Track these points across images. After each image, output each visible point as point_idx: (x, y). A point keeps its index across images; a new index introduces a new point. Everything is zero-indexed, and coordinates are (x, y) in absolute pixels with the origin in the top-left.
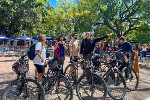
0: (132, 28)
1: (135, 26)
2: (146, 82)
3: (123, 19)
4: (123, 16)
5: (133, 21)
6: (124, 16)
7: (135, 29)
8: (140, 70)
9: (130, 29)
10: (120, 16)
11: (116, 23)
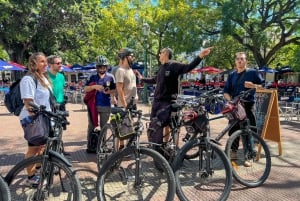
0: (287, 39)
1: (293, 35)
2: (295, 166)
3: (268, 20)
4: (267, 13)
5: (290, 24)
6: (271, 13)
7: (294, 41)
8: (284, 132)
9: (283, 43)
10: (261, 13)
11: (252, 29)
